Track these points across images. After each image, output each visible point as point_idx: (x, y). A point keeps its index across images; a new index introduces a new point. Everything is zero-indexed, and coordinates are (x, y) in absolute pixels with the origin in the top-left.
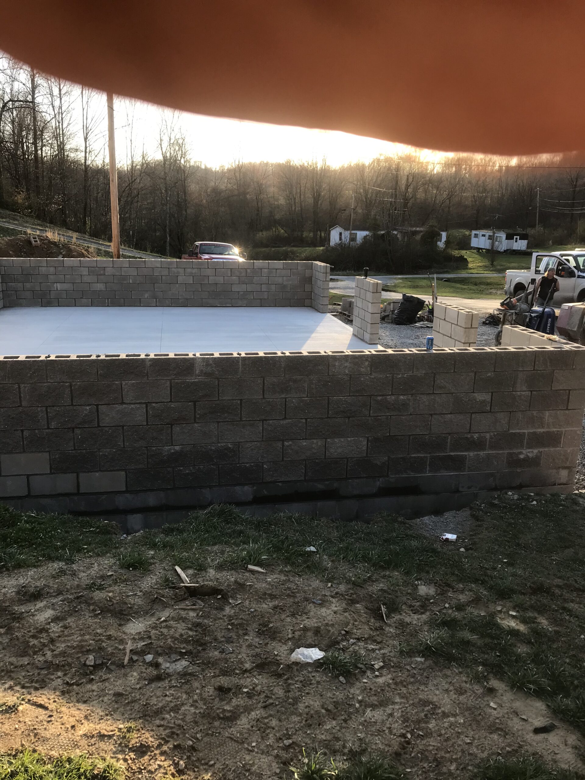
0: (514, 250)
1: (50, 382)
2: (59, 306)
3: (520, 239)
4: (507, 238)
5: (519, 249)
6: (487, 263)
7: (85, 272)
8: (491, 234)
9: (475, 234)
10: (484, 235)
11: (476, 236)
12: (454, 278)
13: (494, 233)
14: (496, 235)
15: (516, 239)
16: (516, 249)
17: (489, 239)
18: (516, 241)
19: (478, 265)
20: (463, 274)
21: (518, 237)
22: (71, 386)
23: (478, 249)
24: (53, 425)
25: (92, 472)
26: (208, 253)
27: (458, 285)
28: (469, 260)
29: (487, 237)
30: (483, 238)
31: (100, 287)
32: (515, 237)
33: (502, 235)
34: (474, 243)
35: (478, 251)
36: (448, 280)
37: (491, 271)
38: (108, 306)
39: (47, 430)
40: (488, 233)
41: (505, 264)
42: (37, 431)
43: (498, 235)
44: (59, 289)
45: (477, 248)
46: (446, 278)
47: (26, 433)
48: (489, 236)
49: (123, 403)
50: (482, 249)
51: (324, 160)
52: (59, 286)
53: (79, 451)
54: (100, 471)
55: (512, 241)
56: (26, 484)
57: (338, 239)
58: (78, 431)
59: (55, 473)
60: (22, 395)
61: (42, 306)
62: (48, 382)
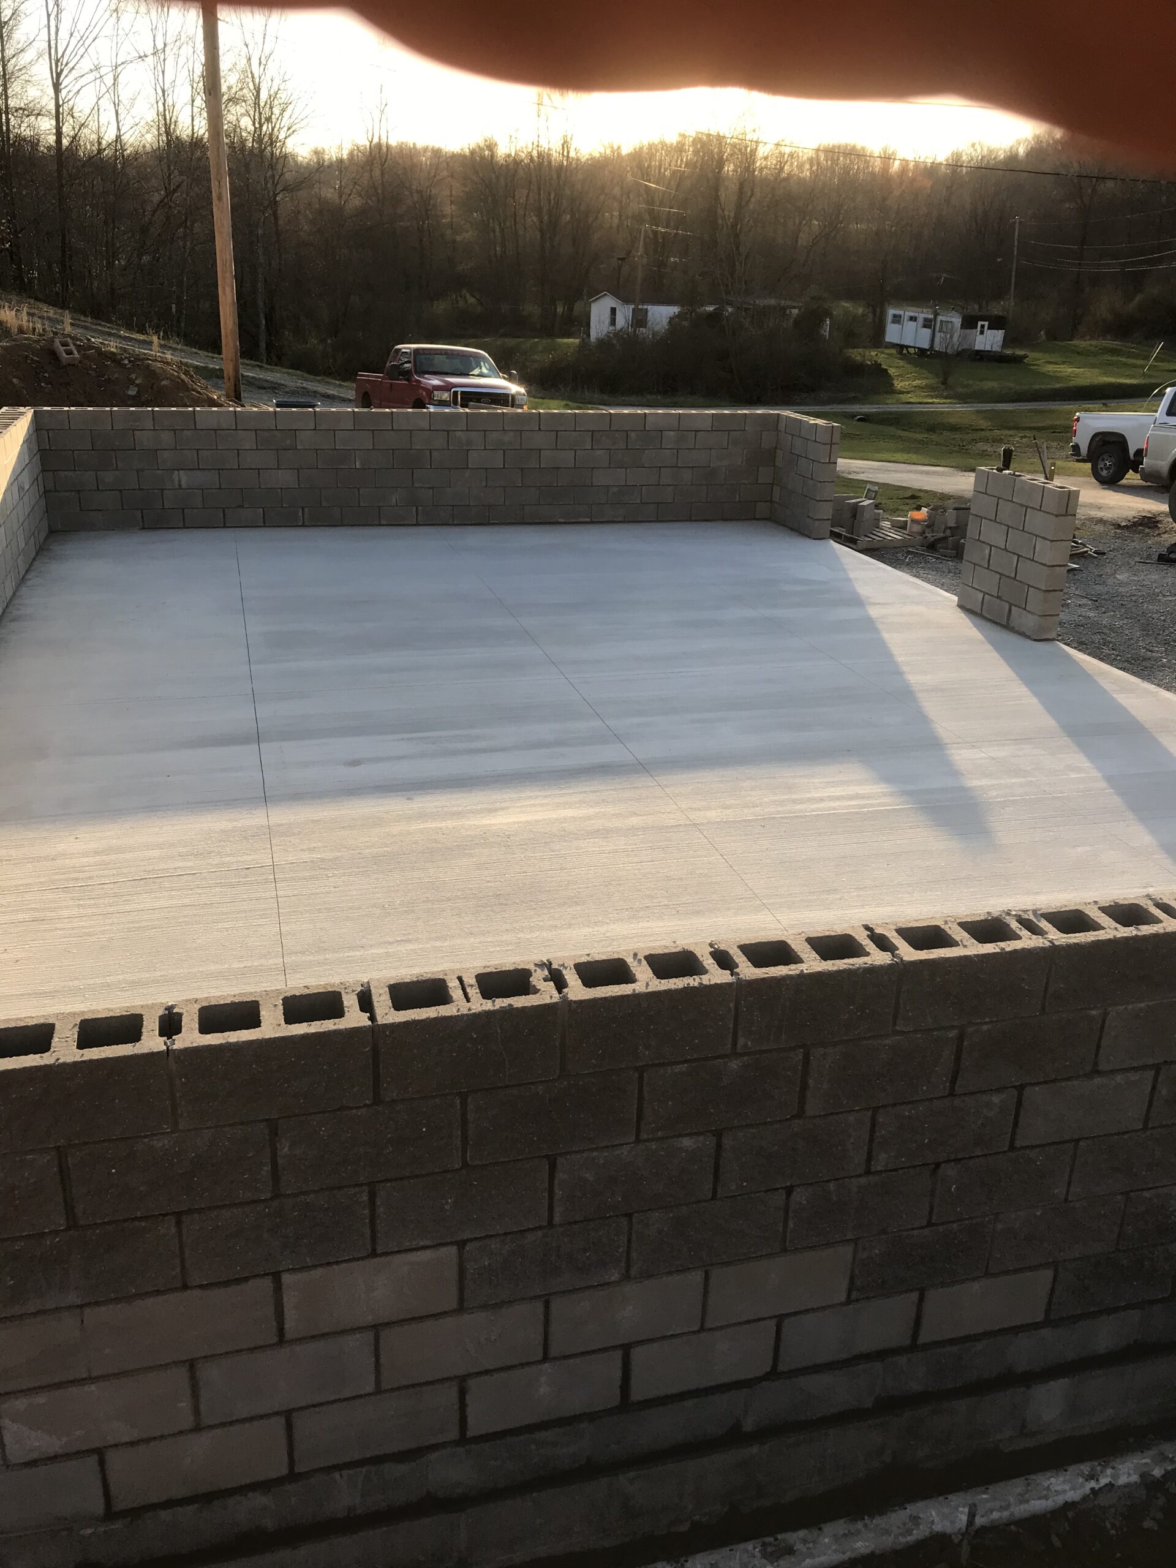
0: (978, 352)
1: (902, 1033)
2: (185, 527)
3: (989, 329)
4: (963, 326)
5: (988, 348)
6: (932, 381)
7: (248, 441)
8: (932, 316)
9: (895, 316)
10: (913, 319)
11: (897, 319)
12: (878, 414)
13: (936, 315)
14: (940, 318)
15: (983, 326)
16: (982, 348)
17: (925, 326)
18: (982, 333)
19: (915, 383)
20: (891, 406)
21: (986, 323)
22: (961, 1038)
23: (901, 347)
24: (881, 1161)
25: (963, 1282)
26: (435, 373)
27: (891, 430)
28: (892, 371)
29: (920, 321)
30: (913, 324)
31: (284, 478)
32: (980, 323)
33: (953, 320)
34: (893, 333)
35: (901, 353)
36: (866, 419)
37: (946, 398)
38: (303, 526)
39: (863, 1180)
40: (924, 314)
41: (970, 382)
42: (832, 1186)
43: (944, 318)
44: (184, 485)
45: (897, 345)
46: (861, 414)
47: (800, 1196)
48: (926, 320)
49: (1096, 1072)
50: (907, 347)
51: (565, 144)
52: (184, 478)
53: (941, 1229)
54: (988, 1274)
55: (974, 330)
56: (772, 1342)
57: (608, 321)
58: (950, 1171)
59: (857, 1300)
60: (811, 1082)
61: (144, 528)
62: (897, 1033)
